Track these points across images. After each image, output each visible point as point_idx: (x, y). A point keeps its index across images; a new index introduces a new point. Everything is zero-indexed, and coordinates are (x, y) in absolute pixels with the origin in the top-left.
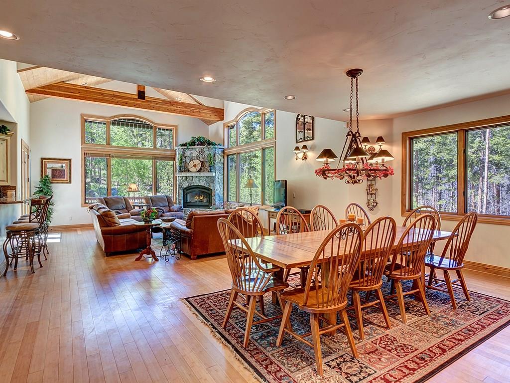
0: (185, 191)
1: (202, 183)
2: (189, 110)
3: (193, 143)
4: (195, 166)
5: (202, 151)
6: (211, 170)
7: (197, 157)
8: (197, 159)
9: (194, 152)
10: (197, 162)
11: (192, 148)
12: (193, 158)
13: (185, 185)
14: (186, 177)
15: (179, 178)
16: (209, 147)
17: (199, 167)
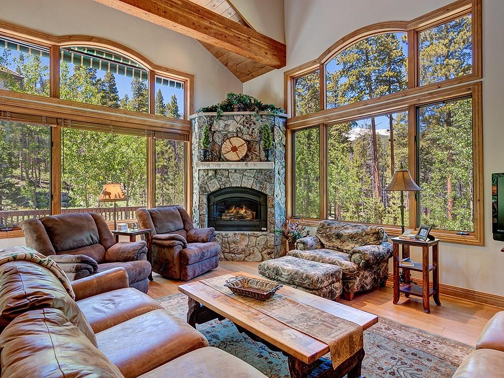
0: (212, 198)
1: (248, 183)
2: (232, 34)
3: (228, 107)
4: (234, 149)
5: (248, 122)
6: (267, 156)
7: (238, 133)
8: (237, 136)
9: (233, 122)
10: (237, 142)
11: (227, 116)
12: (229, 135)
13: (214, 186)
14: (216, 171)
15: (202, 173)
16: (261, 113)
17: (243, 152)
